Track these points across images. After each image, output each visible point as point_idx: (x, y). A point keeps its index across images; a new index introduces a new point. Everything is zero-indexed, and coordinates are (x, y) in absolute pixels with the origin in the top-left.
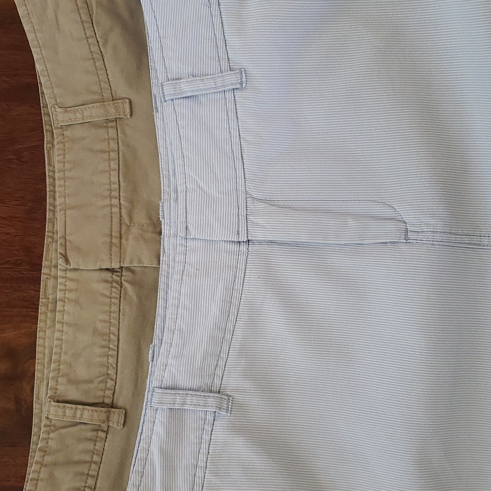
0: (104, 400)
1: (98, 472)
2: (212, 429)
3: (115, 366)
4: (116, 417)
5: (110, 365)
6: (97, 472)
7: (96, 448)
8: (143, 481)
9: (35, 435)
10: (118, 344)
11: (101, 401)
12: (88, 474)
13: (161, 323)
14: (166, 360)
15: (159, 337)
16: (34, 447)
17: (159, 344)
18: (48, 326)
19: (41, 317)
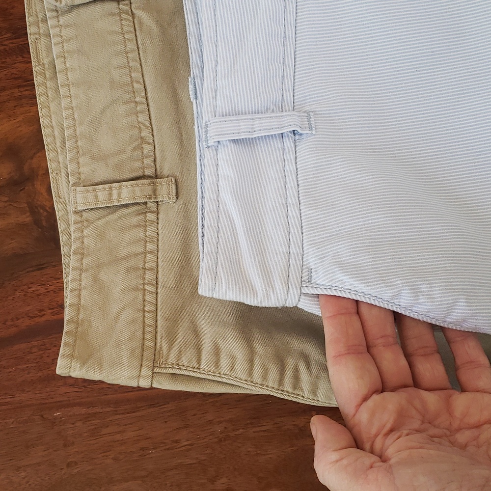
0: (144, 172)
1: (157, 262)
2: (296, 158)
3: (148, 124)
4: (165, 189)
5: (141, 126)
6: (155, 264)
7: (148, 234)
8: (221, 237)
9: (65, 245)
10: (146, 94)
11: (140, 173)
12: (144, 269)
13: (196, 44)
14: (214, 84)
15: (197, 64)
16: (67, 260)
17: (200, 73)
18: (50, 99)
19: (39, 90)
